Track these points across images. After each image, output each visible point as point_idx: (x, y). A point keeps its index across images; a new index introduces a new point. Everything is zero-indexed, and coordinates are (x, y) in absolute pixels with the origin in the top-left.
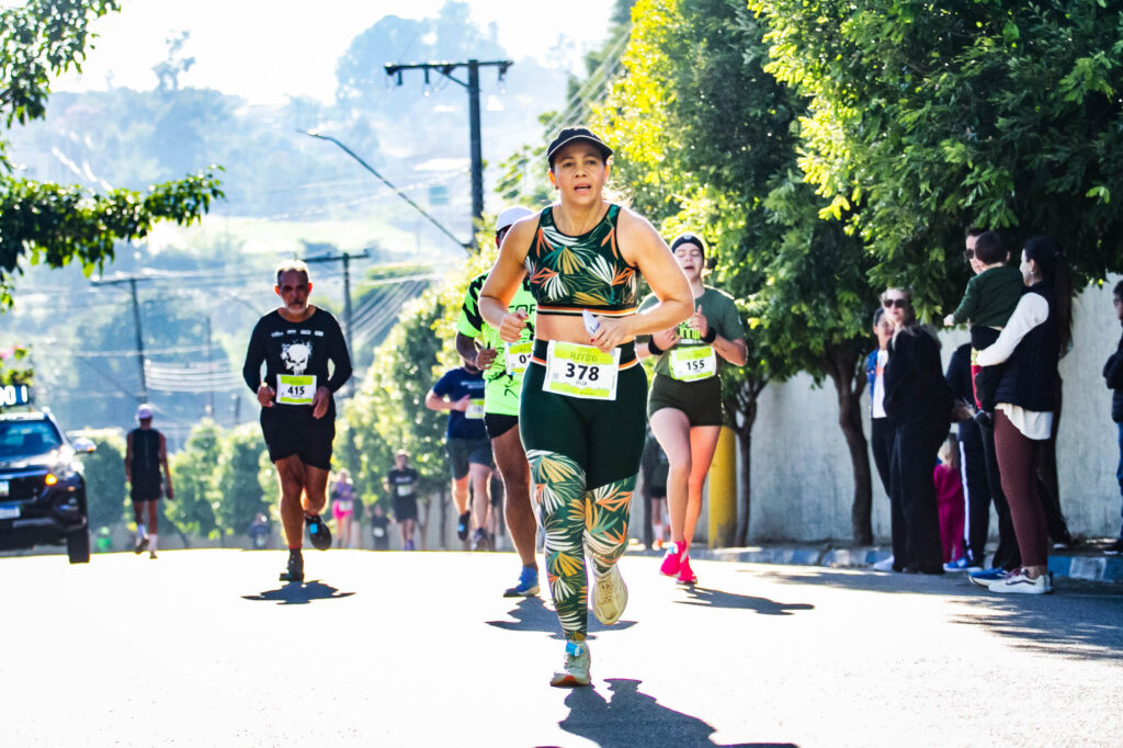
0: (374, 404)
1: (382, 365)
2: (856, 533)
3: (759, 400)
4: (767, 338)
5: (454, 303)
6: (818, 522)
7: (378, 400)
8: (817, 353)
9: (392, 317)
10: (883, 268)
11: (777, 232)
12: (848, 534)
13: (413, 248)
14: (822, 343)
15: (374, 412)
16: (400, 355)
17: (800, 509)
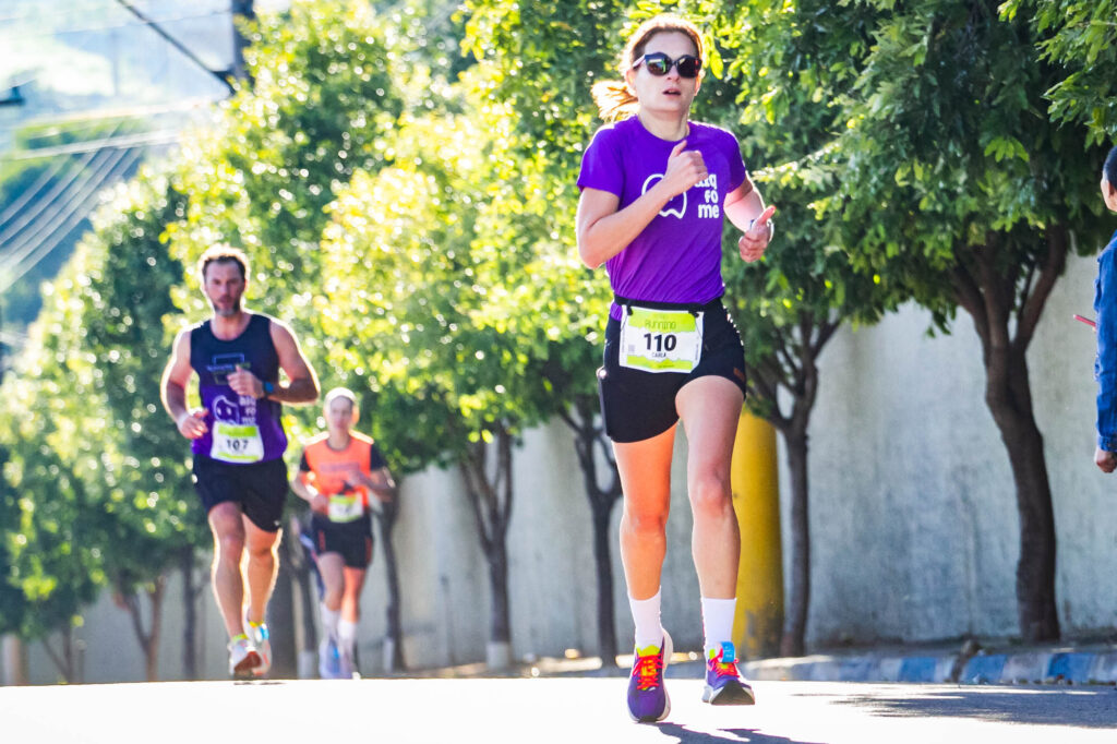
0: (45, 396)
1: (59, 317)
2: (1026, 620)
3: (821, 362)
4: (838, 237)
5: (205, 188)
6: (944, 603)
7: (52, 387)
8: (942, 266)
9: (76, 222)
10: (1076, 84)
11: (861, 23)
12: (1008, 624)
13: (105, 86)
14: (949, 245)
15: (43, 410)
16: (96, 297)
17: (907, 577)
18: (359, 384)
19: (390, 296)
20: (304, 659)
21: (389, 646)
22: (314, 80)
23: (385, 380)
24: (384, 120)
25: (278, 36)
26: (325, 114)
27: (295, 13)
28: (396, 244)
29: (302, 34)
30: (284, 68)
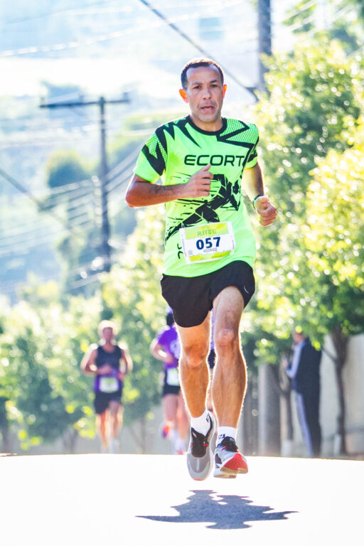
0: (137, 279)
1: (147, 232)
7: (141, 274)
15: (135, 289)
18: (326, 280)
19: (347, 227)
20: (286, 445)
21: (338, 440)
22: (307, 94)
23: (342, 279)
24: (348, 120)
25: (286, 67)
26: (312, 115)
27: (297, 53)
28: (353, 196)
29: (301, 67)
30: (289, 87)
